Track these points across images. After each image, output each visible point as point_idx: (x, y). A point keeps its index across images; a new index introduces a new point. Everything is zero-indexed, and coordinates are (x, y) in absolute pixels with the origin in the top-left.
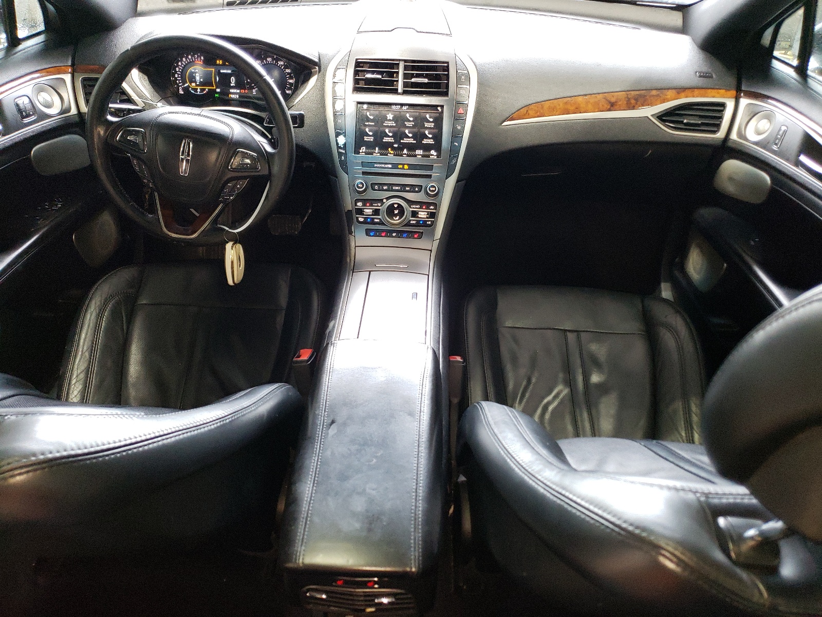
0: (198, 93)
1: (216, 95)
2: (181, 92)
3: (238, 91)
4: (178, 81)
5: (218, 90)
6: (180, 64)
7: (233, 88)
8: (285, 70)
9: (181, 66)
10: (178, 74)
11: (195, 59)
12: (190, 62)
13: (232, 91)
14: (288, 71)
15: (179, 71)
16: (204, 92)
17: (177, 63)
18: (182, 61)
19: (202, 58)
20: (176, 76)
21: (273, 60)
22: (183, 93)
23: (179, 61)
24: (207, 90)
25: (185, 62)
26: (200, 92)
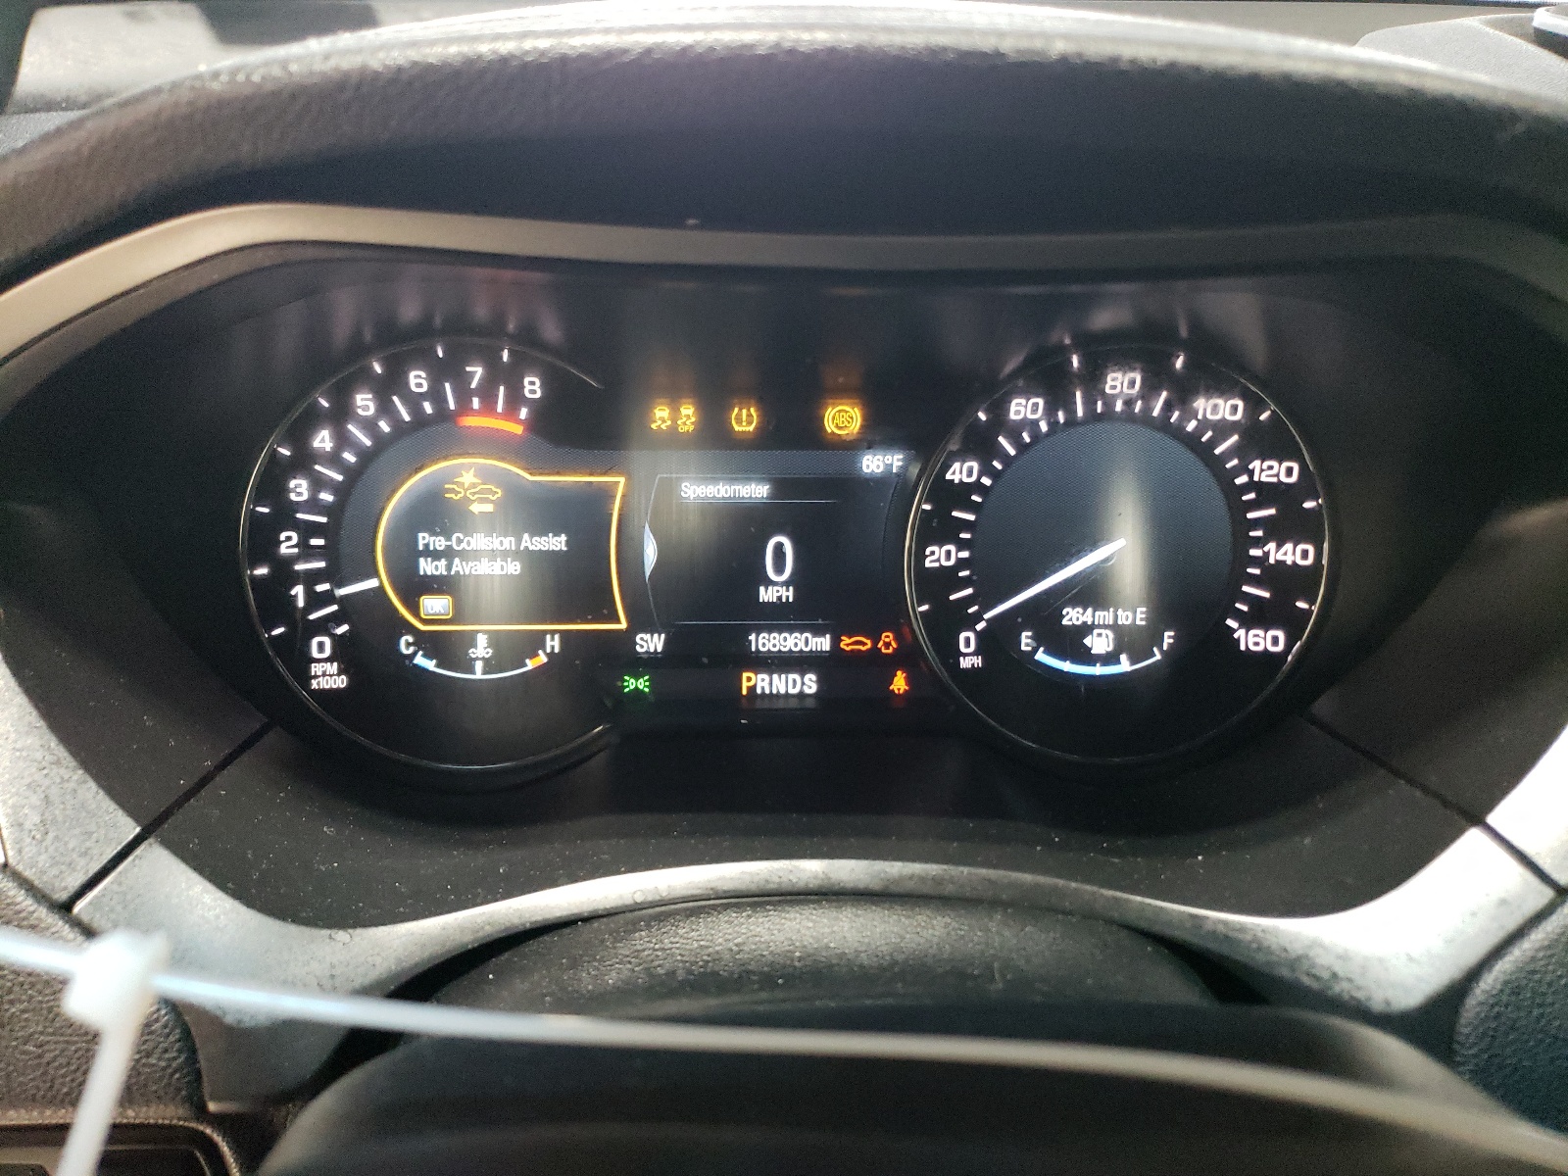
0: (479, 674)
1: (631, 684)
2: (328, 676)
3: (823, 643)
4: (298, 591)
5: (651, 643)
6: (323, 440)
7: (779, 617)
8: (1244, 469)
9: (334, 460)
10: (308, 530)
11: (463, 396)
12: (420, 421)
13: (767, 642)
14: (1272, 471)
15: (313, 505)
16: (531, 664)
17: (299, 436)
18: (341, 413)
19: (533, 387)
20: (288, 544)
21: (1149, 391)
22: (341, 682)
23: (311, 420)
24: (554, 644)
25: (369, 426)
26: (489, 666)
